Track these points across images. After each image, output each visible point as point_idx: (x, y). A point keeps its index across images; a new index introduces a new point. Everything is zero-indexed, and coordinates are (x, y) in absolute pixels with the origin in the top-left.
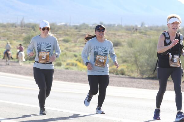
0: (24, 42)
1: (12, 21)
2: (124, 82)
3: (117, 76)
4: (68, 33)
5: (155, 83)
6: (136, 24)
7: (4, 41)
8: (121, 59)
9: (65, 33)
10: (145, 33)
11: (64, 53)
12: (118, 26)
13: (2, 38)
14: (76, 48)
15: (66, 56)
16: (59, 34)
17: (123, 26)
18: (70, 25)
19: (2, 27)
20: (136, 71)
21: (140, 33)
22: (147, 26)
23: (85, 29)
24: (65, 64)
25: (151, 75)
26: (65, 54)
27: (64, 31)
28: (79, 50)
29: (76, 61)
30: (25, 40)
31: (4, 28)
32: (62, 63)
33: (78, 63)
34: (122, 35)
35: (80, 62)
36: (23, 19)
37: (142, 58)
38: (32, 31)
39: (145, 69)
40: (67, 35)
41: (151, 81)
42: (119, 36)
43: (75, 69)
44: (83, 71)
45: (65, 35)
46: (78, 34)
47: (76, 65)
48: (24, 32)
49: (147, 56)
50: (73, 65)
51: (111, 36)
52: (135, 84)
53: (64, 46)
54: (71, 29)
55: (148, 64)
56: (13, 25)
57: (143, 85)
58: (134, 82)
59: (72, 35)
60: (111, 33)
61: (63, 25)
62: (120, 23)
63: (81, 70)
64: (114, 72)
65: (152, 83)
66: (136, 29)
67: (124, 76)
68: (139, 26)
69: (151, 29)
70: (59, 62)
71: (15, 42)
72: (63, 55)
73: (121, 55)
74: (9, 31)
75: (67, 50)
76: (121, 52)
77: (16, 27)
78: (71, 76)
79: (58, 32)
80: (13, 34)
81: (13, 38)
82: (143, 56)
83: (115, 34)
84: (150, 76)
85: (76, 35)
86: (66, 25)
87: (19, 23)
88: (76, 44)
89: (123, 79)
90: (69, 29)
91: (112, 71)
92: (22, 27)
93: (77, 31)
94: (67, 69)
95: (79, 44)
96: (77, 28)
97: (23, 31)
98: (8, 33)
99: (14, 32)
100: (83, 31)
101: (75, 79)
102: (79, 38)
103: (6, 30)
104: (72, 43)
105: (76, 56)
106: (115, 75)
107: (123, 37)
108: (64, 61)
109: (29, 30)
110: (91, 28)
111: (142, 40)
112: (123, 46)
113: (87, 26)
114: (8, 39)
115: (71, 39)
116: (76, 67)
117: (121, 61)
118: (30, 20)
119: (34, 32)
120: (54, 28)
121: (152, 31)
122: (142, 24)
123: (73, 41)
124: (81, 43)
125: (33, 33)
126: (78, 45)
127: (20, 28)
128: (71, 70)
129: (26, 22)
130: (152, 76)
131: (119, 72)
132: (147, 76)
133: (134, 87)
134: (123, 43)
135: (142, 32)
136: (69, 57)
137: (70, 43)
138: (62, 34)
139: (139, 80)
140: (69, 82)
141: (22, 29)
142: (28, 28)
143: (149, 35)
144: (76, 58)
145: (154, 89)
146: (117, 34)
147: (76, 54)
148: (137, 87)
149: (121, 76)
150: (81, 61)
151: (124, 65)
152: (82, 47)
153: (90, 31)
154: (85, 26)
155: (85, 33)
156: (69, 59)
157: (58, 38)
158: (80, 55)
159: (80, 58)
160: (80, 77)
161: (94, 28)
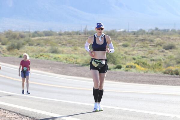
1: (76, 29)
2: (179, 81)
3: (172, 76)
4: (127, 38)
7: (69, 48)
8: (175, 61)
9: (124, 38)
11: (124, 57)
12: (172, 30)
13: (68, 45)
14: (135, 52)
15: (126, 59)
16: (119, 39)
17: (177, 30)
18: (129, 31)
19: (68, 35)
23: (142, 34)
24: (125, 66)
26: (125, 57)
27: (123, 36)
28: (138, 53)
29: (135, 63)
31: (69, 36)
32: (122, 66)
33: (137, 66)
34: (176, 39)
35: (138, 64)
36: (86, 27)
40: (126, 40)
42: (173, 39)
43: (133, 71)
44: (141, 72)
45: (124, 40)
46: (136, 39)
47: (135, 67)
50: (132, 67)
51: (166, 40)
53: (123, 50)
54: (129, 34)
56: (78, 33)
59: (130, 40)
60: (165, 37)
61: (122, 31)
62: (174, 28)
63: (140, 72)
64: (169, 72)
67: (178, 76)
70: (119, 65)
71: (79, 48)
72: (123, 58)
73: (175, 57)
74: (74, 38)
75: (127, 54)
76: (175, 54)
77: (80, 34)
78: (131, 77)
80: (77, 41)
81: (78, 45)
83: (169, 38)
85: (134, 40)
86: (125, 31)
87: (83, 31)
88: (134, 48)
89: (177, 79)
90: (128, 35)
91: (167, 72)
92: (85, 34)
93: (135, 37)
94: (127, 71)
95: (137, 48)
96: (134, 34)
97: (86, 38)
98: (73, 40)
99: (79, 39)
100: (141, 36)
101: (134, 80)
102: (137, 43)
103: (71, 38)
104: (131, 47)
105: (134, 59)
106: (170, 76)
107: (176, 41)
108: (124, 64)
110: (147, 33)
112: (176, 49)
113: (144, 31)
114: (73, 46)
115: (130, 44)
116: (135, 69)
117: (176, 63)
120: (114, 35)
123: (131, 46)
124: (139, 47)
126: (136, 49)
127: (84, 35)
128: (131, 72)
129: (89, 29)
131: (173, 73)
134: (177, 46)
136: (128, 60)
137: (129, 47)
138: (121, 39)
140: (128, 82)
141: (85, 37)
144: (135, 61)
146: (171, 38)
147: (135, 57)
149: (176, 76)
150: (140, 63)
151: (178, 66)
152: (140, 50)
153: (147, 36)
154: (142, 32)
155: (142, 38)
156: (129, 62)
157: (118, 43)
158: (138, 58)
159: (138, 60)
160: (139, 78)
161: (150, 34)
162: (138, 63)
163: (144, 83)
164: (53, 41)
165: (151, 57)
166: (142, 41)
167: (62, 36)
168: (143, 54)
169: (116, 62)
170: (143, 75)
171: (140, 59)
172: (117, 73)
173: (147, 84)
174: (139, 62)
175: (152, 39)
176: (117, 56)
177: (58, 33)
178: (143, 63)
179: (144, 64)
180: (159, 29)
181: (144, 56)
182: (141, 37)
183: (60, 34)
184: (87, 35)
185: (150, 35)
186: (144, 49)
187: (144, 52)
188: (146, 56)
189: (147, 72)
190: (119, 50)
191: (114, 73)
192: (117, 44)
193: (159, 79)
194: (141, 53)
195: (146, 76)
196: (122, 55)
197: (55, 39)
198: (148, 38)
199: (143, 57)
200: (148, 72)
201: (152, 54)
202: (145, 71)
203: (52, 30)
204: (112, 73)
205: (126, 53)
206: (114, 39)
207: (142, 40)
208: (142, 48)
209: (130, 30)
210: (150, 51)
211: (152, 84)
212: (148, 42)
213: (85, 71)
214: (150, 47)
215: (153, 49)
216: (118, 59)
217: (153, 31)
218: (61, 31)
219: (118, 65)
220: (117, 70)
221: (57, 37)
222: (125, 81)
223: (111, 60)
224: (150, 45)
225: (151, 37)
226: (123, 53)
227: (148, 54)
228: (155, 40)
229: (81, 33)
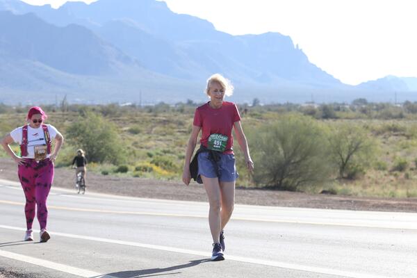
0: (68, 134)
4: (137, 119)
5: (277, 196)
6: (246, 101)
9: (131, 119)
10: (260, 115)
11: (131, 151)
14: (151, 143)
15: (135, 156)
16: (123, 120)
18: (140, 106)
20: (247, 176)
21: (252, 115)
22: (262, 105)
23: (165, 111)
24: (133, 168)
25: (271, 182)
26: (134, 152)
27: (130, 115)
28: (156, 145)
29: (151, 163)
30: (69, 132)
32: (129, 167)
33: (155, 167)
35: (157, 165)
36: (65, 97)
37: (257, 156)
38: (80, 117)
39: (260, 173)
40: (136, 122)
41: (271, 193)
43: (149, 176)
44: (161, 179)
45: (131, 122)
46: (153, 119)
47: (151, 170)
48: (67, 119)
49: (264, 153)
50: (145, 169)
52: (246, 199)
53: (130, 139)
54: (141, 112)
55: (265, 165)
57: (259, 199)
58: (244, 195)
59: (143, 121)
61: (129, 106)
63: (159, 178)
65: (272, 196)
66: (246, 110)
68: (250, 105)
69: (269, 108)
70: (123, 165)
72: (130, 154)
75: (136, 147)
77: (54, 111)
78: (143, 187)
79: (121, 118)
82: (257, 153)
84: (270, 185)
85: (150, 121)
86: (133, 106)
87: (58, 105)
88: (150, 135)
90: (139, 113)
92: (63, 111)
93: (150, 116)
94: (137, 176)
95: (155, 135)
96: (150, 111)
97: (65, 117)
100: (161, 115)
101: (150, 192)
102: (155, 126)
104: (144, 134)
105: (150, 156)
108: (132, 164)
109: (74, 116)
110: (173, 110)
111: (255, 127)
113: (168, 107)
115: (143, 129)
116: (151, 173)
118: (77, 99)
119: (82, 118)
120: (115, 112)
121: (271, 113)
122: (256, 102)
123: (145, 132)
124: (158, 134)
125: (82, 120)
126: (153, 138)
127: (61, 113)
128: (144, 179)
129: (70, 102)
130: (273, 184)
132: (264, 185)
133: (244, 203)
135: (254, 115)
136: (139, 157)
137: (140, 134)
138: (128, 120)
139: (252, 191)
140: (139, 197)
141: (63, 115)
142: (74, 113)
143: (266, 119)
144: (152, 159)
145: (276, 206)
147: (151, 152)
148: (248, 203)
150: (159, 164)
152: (161, 140)
153: (172, 114)
154: (164, 107)
155: (164, 119)
156: (140, 160)
157: (121, 127)
158: (157, 154)
159: (157, 158)
160: (158, 189)
161: (178, 111)
162: (156, 161)
163: (167, 199)
164: (6, 122)
165: (180, 152)
166: (165, 124)
167: (21, 114)
168: (165, 146)
169: (118, 160)
170: (165, 184)
171: (161, 155)
172: (119, 180)
173: (172, 199)
174: (159, 161)
175: (181, 120)
176: (120, 150)
177: (14, 108)
178: (166, 163)
179: (167, 165)
180: (194, 103)
181: (166, 149)
182: (161, 117)
183: (19, 111)
184: (65, 113)
185: (179, 113)
186: (168, 137)
187: (167, 142)
188: (171, 150)
189: (172, 178)
190: (124, 139)
191: (115, 180)
192: (120, 129)
193: (194, 191)
194: (163, 146)
195: (171, 185)
196: (129, 148)
197: (10, 119)
198: (176, 119)
199: (165, 152)
200: (175, 178)
201: (181, 146)
202: (170, 177)
203: (5, 103)
204: (111, 180)
205: (135, 144)
206: (114, 120)
207: (164, 122)
208: (164, 135)
209: (142, 105)
210: (178, 141)
211: (182, 200)
212: (174, 126)
213: (63, 176)
214: (178, 134)
215: (183, 137)
216: (121, 155)
217: (183, 105)
218: (20, 104)
219: (120, 165)
220: (119, 174)
221: (11, 115)
222: (134, 194)
223: (109, 157)
224: (178, 130)
225: (181, 117)
226: (129, 145)
227: (174, 147)
228: (187, 121)
229: (56, 109)
